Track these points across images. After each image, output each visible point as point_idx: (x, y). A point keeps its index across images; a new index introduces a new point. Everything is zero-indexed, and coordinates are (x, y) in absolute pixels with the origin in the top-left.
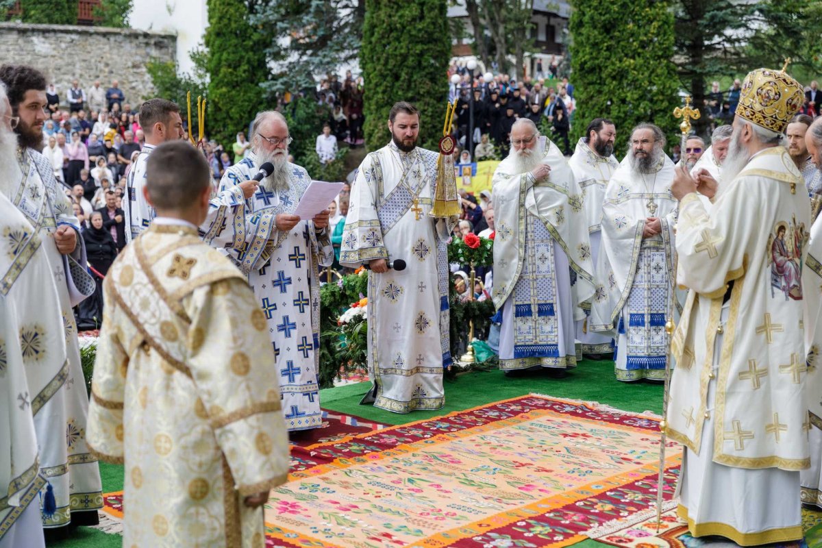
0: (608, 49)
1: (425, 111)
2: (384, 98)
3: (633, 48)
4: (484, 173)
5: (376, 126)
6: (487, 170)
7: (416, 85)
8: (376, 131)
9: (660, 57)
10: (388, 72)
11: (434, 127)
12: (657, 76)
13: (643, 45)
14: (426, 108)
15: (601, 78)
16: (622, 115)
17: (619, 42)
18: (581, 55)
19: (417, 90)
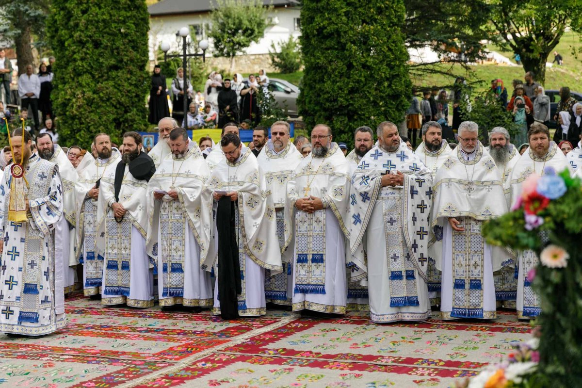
0: (347, 14)
1: (129, 79)
2: (83, 66)
3: (370, 15)
5: (74, 95)
7: (118, 53)
8: (74, 100)
9: (394, 24)
10: (89, 39)
11: (137, 96)
12: (394, 42)
13: (380, 12)
14: (129, 76)
15: (339, 43)
16: (363, 79)
17: (356, 8)
18: (318, 19)
19: (119, 58)
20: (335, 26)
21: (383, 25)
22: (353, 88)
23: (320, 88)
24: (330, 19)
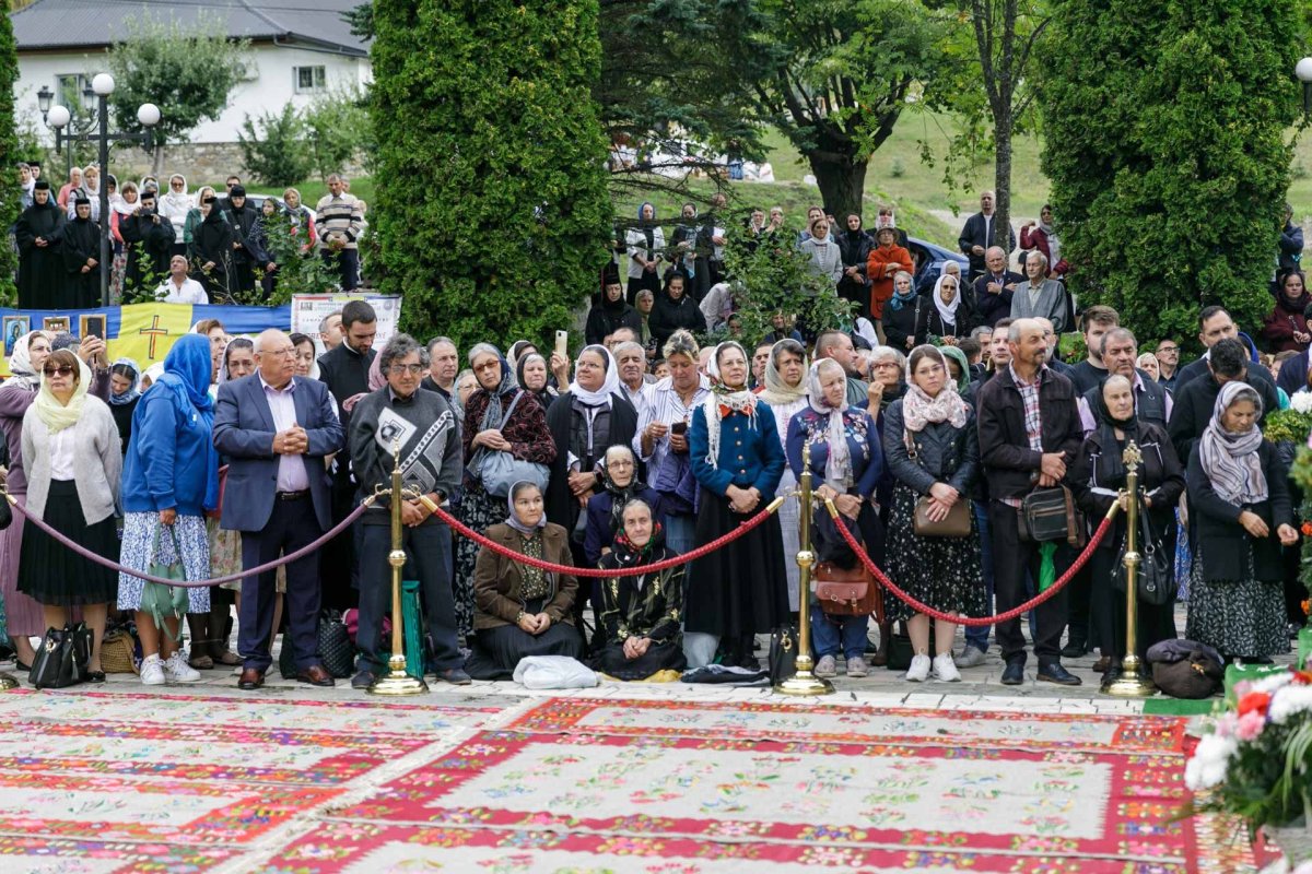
0: (476, 55)
3: (527, 59)
4: (141, 331)
6: (148, 323)
9: (579, 81)
13: (550, 52)
15: (458, 117)
16: (512, 199)
17: (496, 42)
18: (410, 63)
20: (451, 82)
21: (555, 83)
22: (488, 217)
23: (416, 217)
24: (440, 65)
